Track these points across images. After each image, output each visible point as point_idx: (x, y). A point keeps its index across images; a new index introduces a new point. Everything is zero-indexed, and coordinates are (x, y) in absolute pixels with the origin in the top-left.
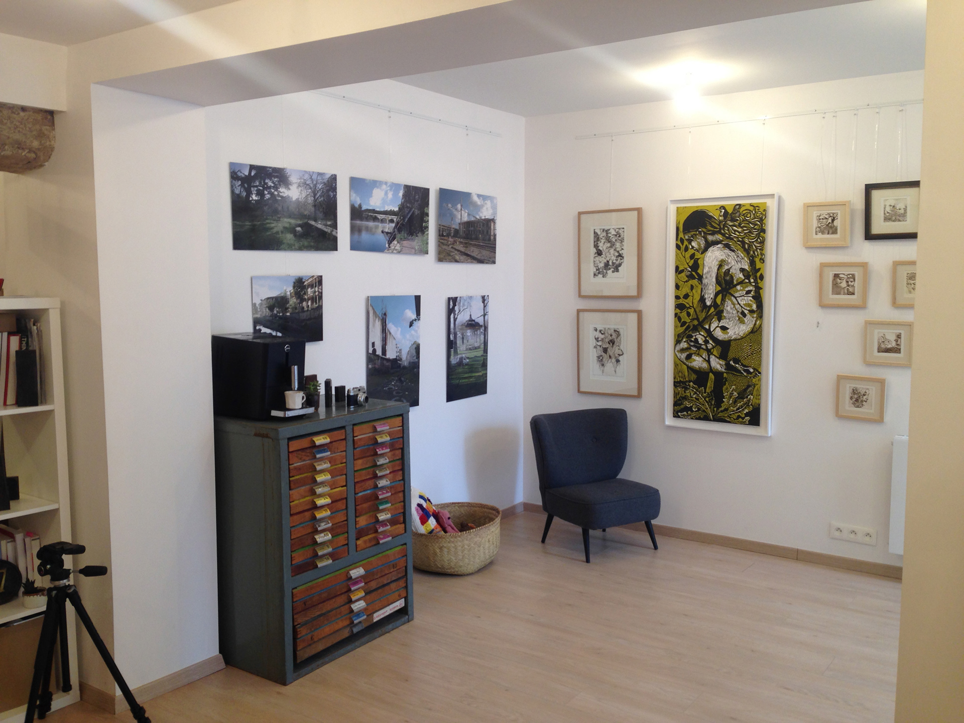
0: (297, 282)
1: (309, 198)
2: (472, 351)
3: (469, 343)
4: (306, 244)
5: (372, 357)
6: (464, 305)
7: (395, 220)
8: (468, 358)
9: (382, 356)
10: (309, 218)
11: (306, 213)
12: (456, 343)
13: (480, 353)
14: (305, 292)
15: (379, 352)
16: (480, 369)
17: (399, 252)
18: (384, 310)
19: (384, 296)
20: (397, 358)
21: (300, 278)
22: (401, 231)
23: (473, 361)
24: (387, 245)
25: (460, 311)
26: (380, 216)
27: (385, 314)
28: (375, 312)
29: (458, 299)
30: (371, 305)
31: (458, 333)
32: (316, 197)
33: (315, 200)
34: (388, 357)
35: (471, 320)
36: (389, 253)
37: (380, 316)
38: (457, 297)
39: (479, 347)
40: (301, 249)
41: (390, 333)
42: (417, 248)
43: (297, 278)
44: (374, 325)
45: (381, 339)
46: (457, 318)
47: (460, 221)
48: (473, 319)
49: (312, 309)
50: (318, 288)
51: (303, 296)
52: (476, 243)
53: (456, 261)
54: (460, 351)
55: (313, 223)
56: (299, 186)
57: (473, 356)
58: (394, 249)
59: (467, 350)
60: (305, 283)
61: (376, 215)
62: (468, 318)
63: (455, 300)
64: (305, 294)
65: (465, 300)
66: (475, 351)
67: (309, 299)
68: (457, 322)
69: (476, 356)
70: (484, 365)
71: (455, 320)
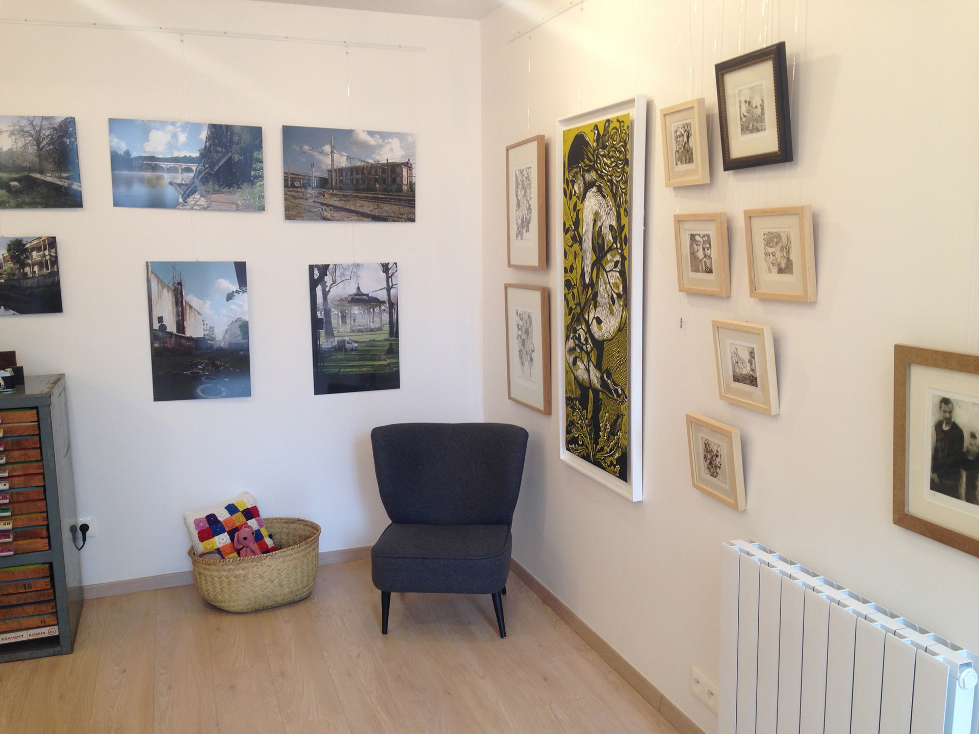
0: (13, 244)
1: (30, 147)
2: (363, 333)
3: (356, 323)
4: (27, 200)
5: (158, 335)
6: (343, 275)
7: (194, 168)
8: (356, 342)
9: (177, 334)
10: (31, 170)
11: (25, 165)
12: (330, 323)
13: (384, 335)
14: (26, 255)
15: (172, 327)
16: (384, 357)
17: (205, 209)
18: (177, 280)
19: (175, 262)
20: (206, 337)
21: (17, 239)
22: (208, 182)
23: (366, 346)
24: (181, 200)
25: (334, 282)
26: (163, 165)
27: (180, 284)
28: (160, 281)
29: (330, 268)
30: (152, 272)
31: (333, 310)
32: (41, 146)
33: (40, 149)
34: (188, 334)
35: (359, 293)
36: (186, 209)
37: (171, 285)
38: (329, 265)
39: (380, 329)
40: (19, 206)
41: (191, 307)
42: (239, 203)
43: (13, 240)
44: (160, 296)
45: (175, 313)
46: (329, 291)
47: (330, 167)
48: (365, 292)
49: (40, 276)
50: (50, 251)
51: (24, 260)
52: (368, 195)
53: (325, 219)
54: (338, 332)
55: (38, 176)
56: (12, 133)
57: (368, 340)
58: (194, 205)
59: (353, 331)
60: (27, 246)
61: (158, 163)
62: (354, 291)
63: (324, 269)
64: (27, 258)
65: (345, 269)
66: (372, 333)
67: (34, 264)
68: (330, 296)
69: (374, 340)
70: (393, 351)
71: (325, 294)
